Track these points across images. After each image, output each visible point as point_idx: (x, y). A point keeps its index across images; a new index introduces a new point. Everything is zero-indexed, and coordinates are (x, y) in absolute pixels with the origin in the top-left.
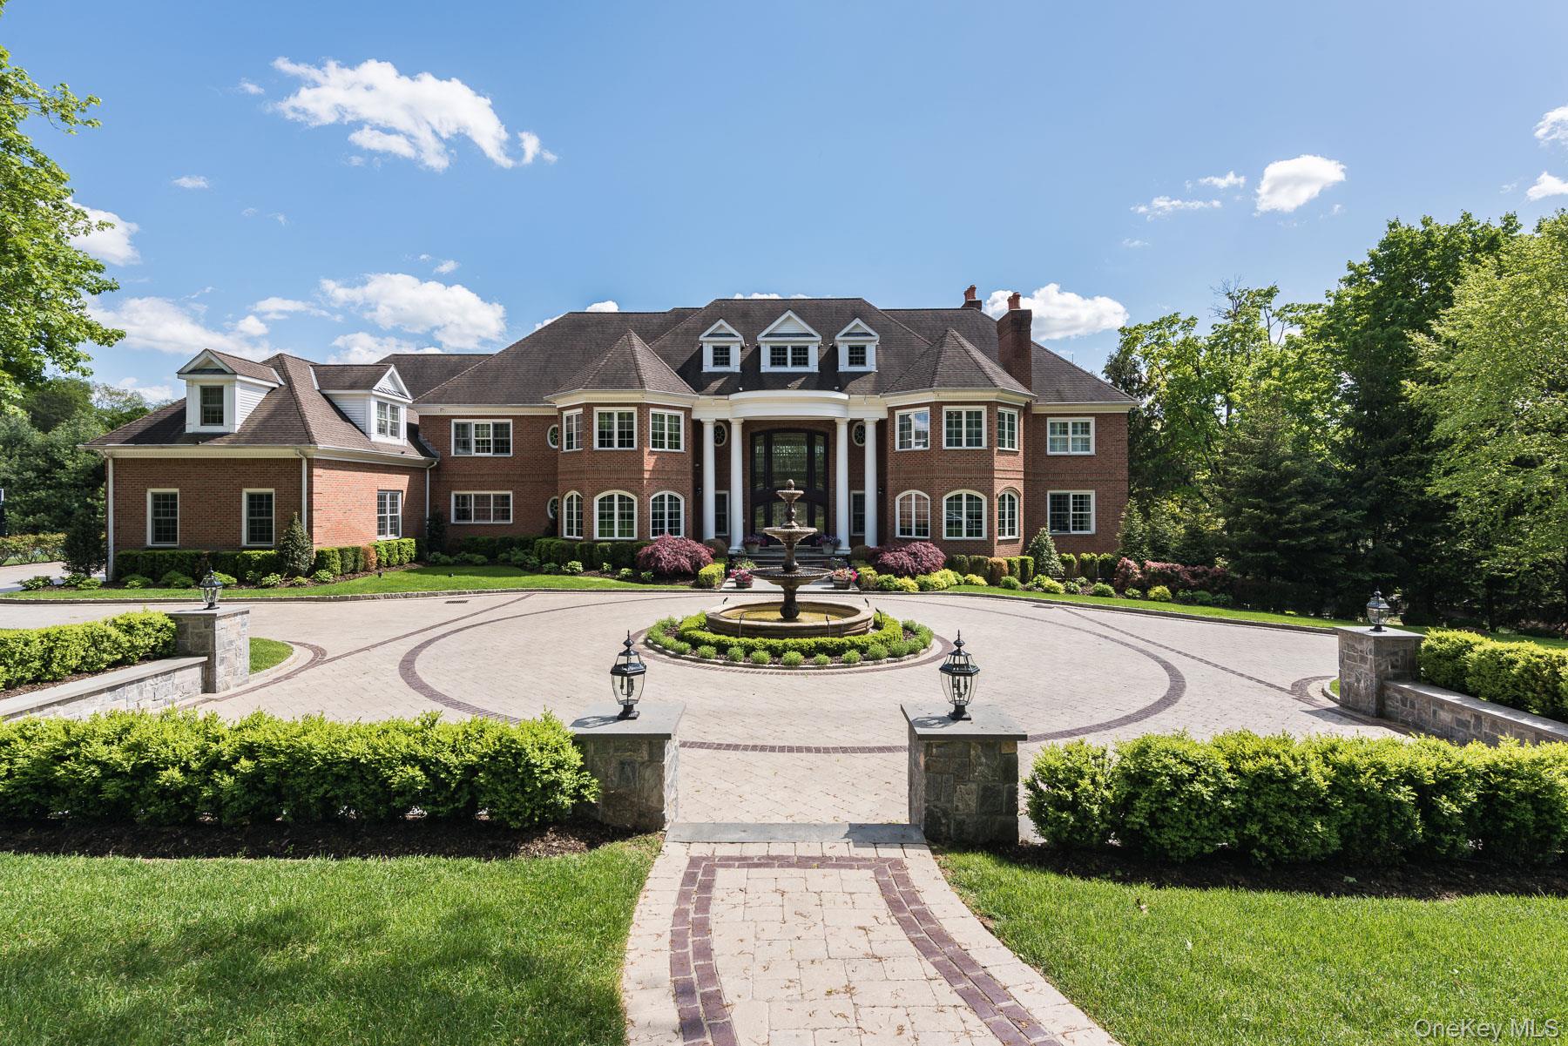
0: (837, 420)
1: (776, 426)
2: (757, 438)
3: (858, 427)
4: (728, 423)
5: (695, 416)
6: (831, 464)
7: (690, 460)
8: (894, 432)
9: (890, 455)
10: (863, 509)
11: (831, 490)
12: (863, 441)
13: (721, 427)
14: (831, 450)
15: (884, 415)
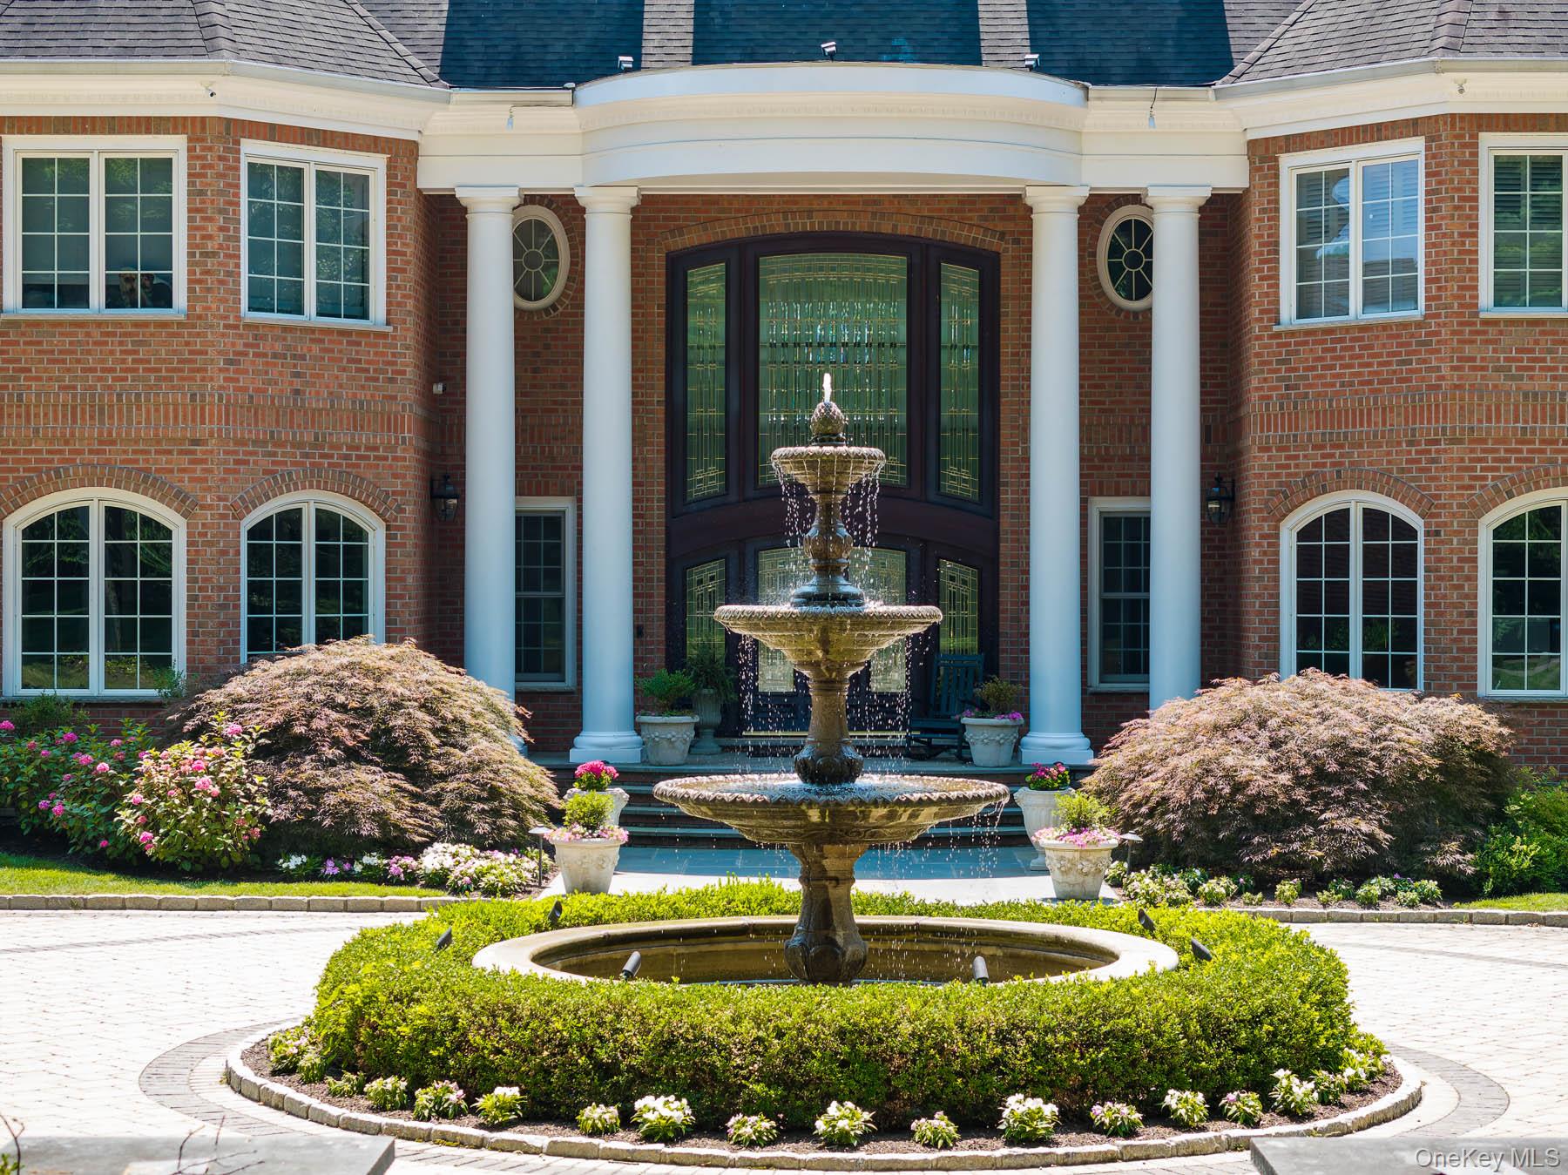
0: (1032, 196)
1: (777, 225)
2: (695, 275)
3: (1124, 227)
4: (569, 209)
5: (433, 177)
6: (1006, 386)
7: (408, 361)
8: (1274, 246)
9: (1256, 348)
10: (1140, 579)
11: (1007, 497)
12: (1144, 289)
13: (542, 227)
14: (1008, 326)
15: (1233, 176)
